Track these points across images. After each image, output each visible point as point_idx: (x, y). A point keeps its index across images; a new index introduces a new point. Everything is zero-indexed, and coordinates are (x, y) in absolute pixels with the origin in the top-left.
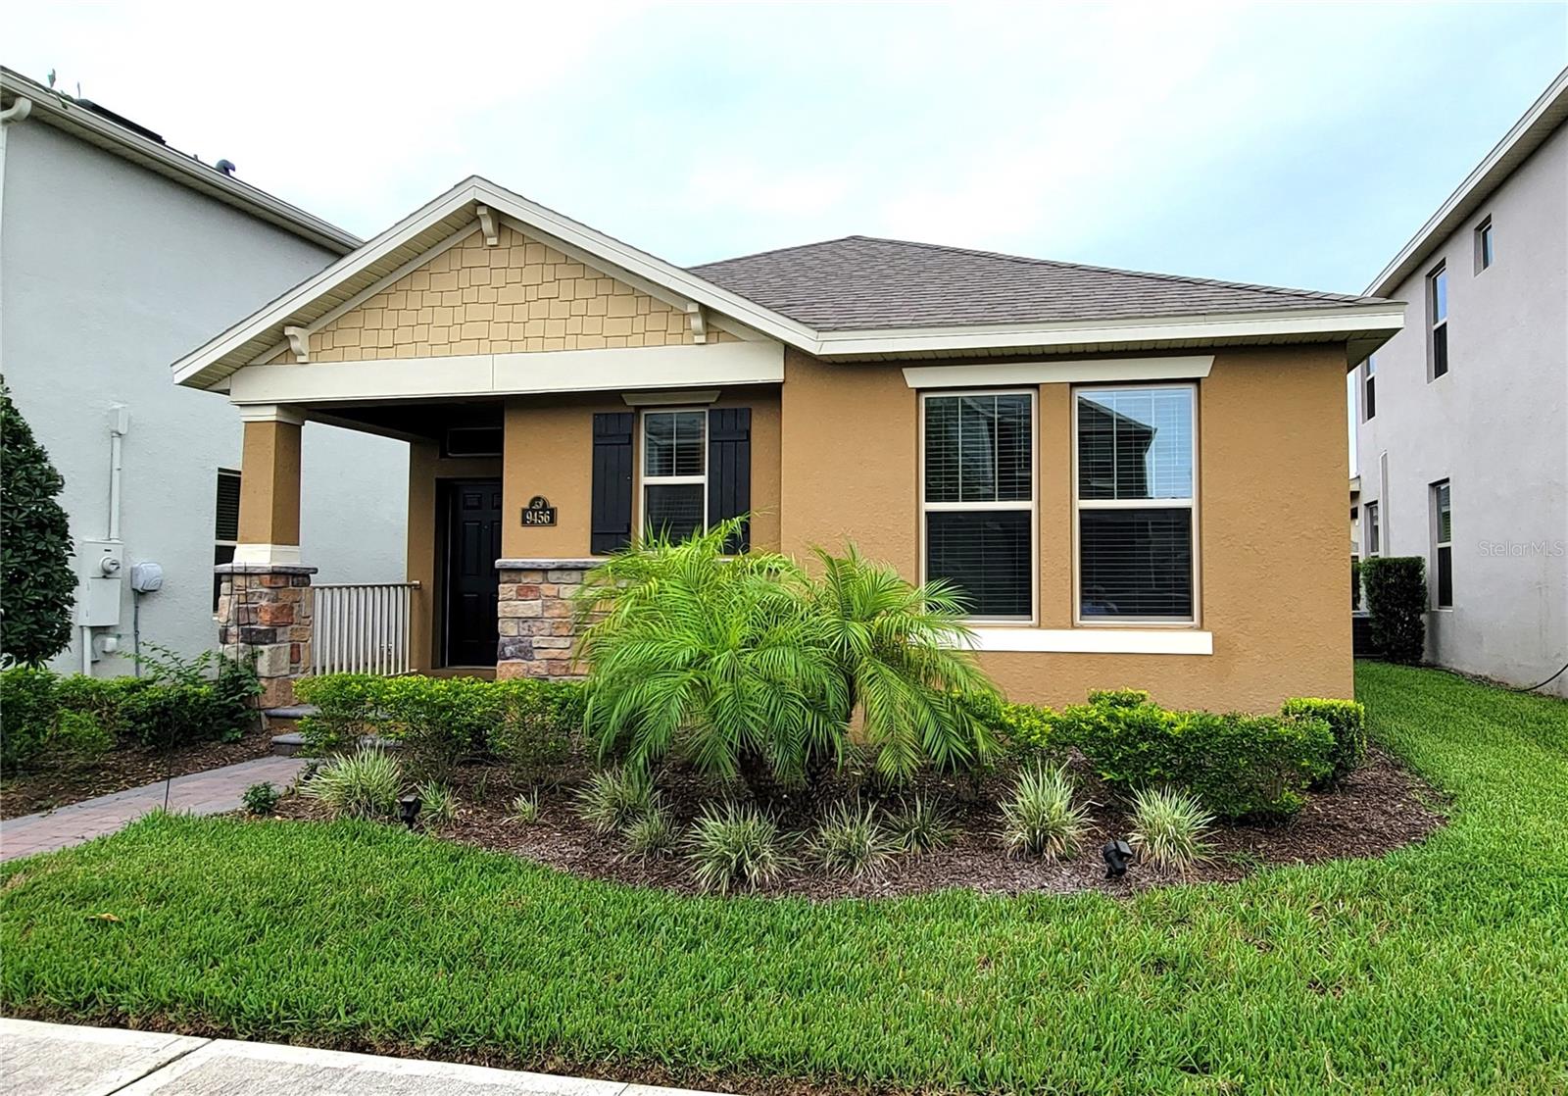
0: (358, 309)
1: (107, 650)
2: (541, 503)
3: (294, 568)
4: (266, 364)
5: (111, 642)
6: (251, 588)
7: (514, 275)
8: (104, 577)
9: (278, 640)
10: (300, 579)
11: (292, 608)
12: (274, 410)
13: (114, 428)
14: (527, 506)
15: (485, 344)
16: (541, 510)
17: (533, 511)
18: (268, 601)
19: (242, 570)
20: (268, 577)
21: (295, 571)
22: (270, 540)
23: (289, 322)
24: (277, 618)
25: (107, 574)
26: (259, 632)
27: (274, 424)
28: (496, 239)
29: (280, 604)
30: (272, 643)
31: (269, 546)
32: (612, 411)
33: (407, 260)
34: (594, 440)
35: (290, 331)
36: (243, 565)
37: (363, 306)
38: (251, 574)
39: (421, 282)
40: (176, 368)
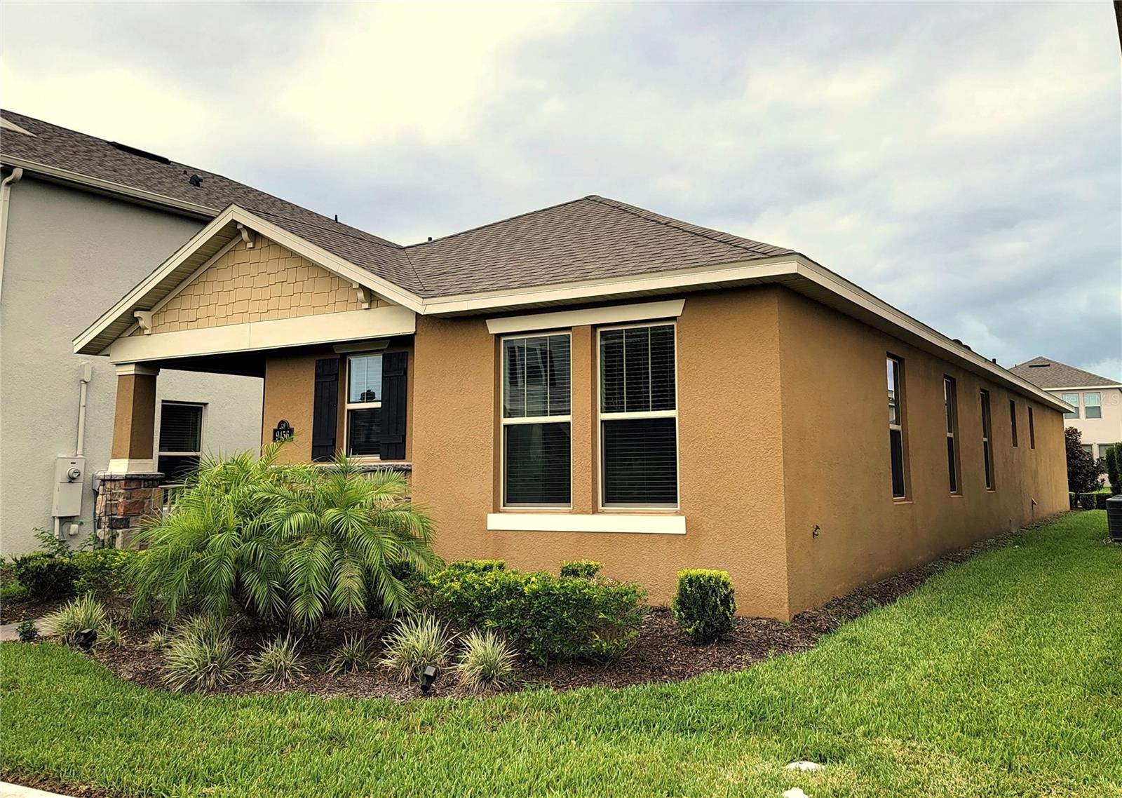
0: (178, 296)
1: (71, 533)
2: (284, 425)
3: (144, 475)
4: (129, 336)
5: (74, 528)
6: (115, 489)
7: (263, 268)
8: (70, 482)
9: (130, 526)
10: (150, 482)
11: (144, 503)
12: (133, 367)
13: (82, 378)
14: (276, 427)
15: (246, 316)
16: (284, 430)
17: (280, 431)
18: (124, 498)
19: (109, 478)
20: (123, 482)
21: (145, 477)
22: (128, 456)
23: (137, 307)
24: (129, 510)
25: (72, 480)
26: (117, 520)
27: (134, 376)
28: (252, 243)
29: (133, 500)
30: (125, 528)
31: (128, 460)
32: (327, 358)
33: (203, 261)
34: (316, 379)
35: (137, 314)
36: (109, 474)
37: (181, 294)
38: (115, 480)
39: (212, 275)
40: (75, 342)
